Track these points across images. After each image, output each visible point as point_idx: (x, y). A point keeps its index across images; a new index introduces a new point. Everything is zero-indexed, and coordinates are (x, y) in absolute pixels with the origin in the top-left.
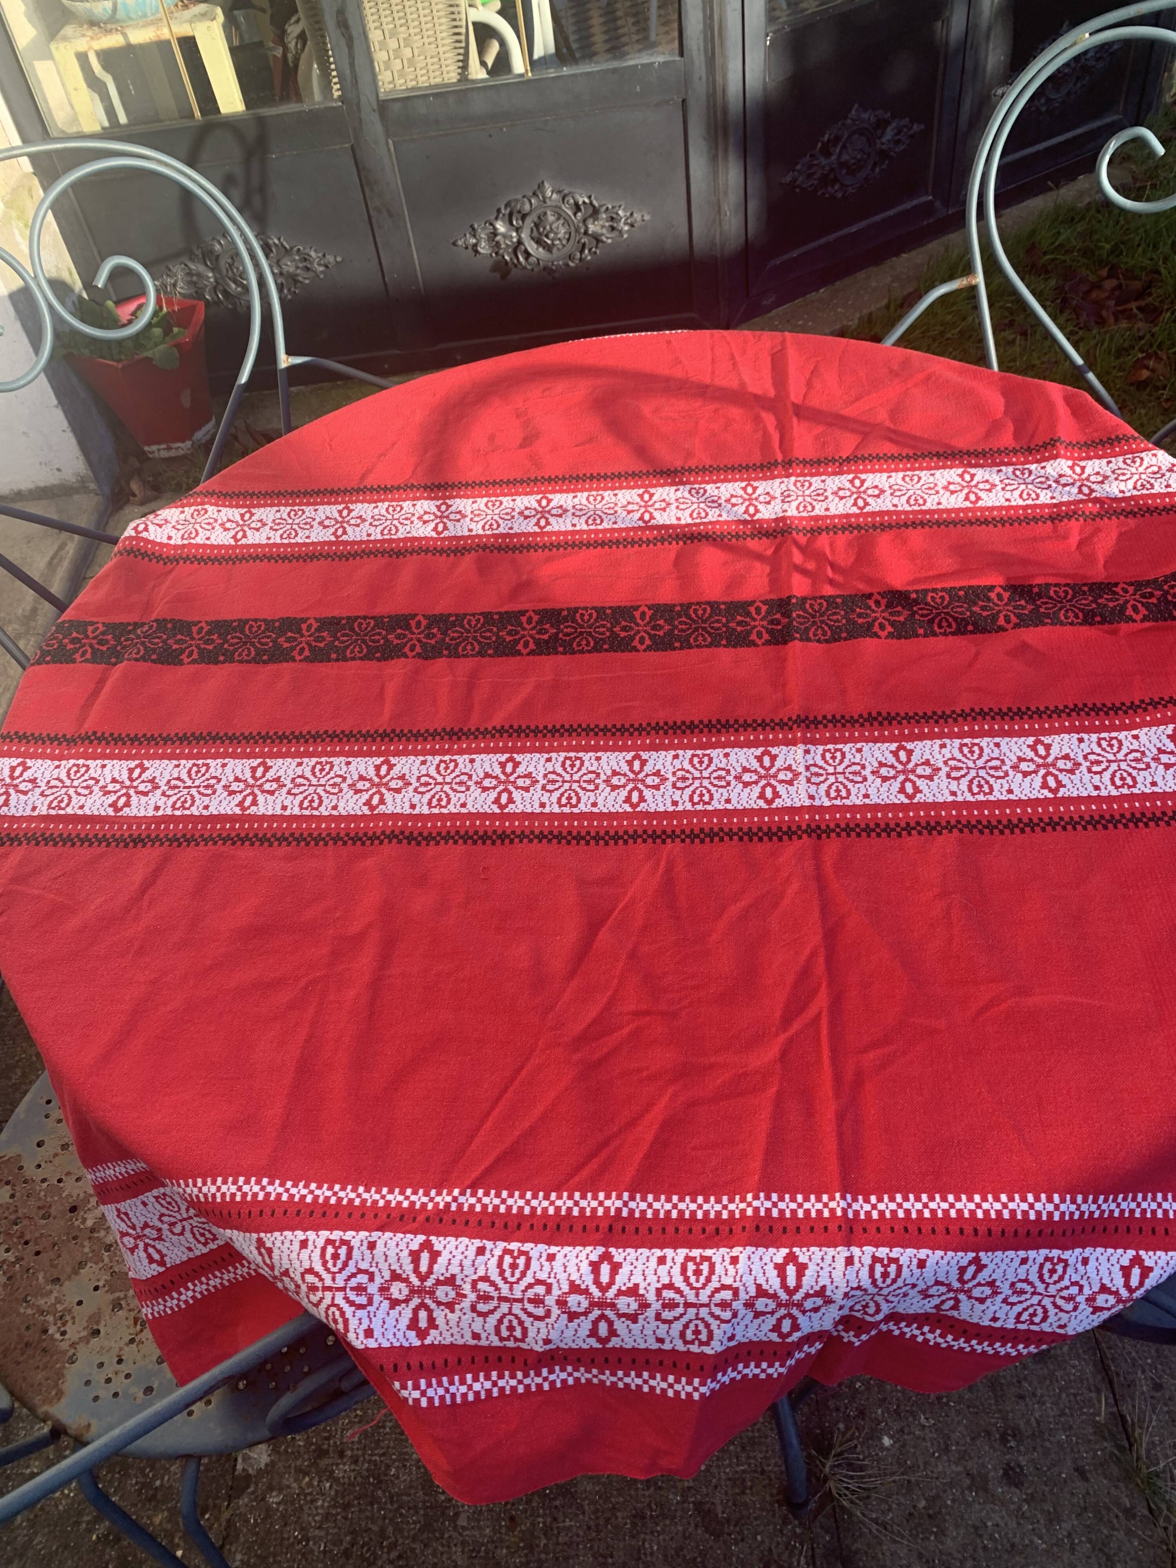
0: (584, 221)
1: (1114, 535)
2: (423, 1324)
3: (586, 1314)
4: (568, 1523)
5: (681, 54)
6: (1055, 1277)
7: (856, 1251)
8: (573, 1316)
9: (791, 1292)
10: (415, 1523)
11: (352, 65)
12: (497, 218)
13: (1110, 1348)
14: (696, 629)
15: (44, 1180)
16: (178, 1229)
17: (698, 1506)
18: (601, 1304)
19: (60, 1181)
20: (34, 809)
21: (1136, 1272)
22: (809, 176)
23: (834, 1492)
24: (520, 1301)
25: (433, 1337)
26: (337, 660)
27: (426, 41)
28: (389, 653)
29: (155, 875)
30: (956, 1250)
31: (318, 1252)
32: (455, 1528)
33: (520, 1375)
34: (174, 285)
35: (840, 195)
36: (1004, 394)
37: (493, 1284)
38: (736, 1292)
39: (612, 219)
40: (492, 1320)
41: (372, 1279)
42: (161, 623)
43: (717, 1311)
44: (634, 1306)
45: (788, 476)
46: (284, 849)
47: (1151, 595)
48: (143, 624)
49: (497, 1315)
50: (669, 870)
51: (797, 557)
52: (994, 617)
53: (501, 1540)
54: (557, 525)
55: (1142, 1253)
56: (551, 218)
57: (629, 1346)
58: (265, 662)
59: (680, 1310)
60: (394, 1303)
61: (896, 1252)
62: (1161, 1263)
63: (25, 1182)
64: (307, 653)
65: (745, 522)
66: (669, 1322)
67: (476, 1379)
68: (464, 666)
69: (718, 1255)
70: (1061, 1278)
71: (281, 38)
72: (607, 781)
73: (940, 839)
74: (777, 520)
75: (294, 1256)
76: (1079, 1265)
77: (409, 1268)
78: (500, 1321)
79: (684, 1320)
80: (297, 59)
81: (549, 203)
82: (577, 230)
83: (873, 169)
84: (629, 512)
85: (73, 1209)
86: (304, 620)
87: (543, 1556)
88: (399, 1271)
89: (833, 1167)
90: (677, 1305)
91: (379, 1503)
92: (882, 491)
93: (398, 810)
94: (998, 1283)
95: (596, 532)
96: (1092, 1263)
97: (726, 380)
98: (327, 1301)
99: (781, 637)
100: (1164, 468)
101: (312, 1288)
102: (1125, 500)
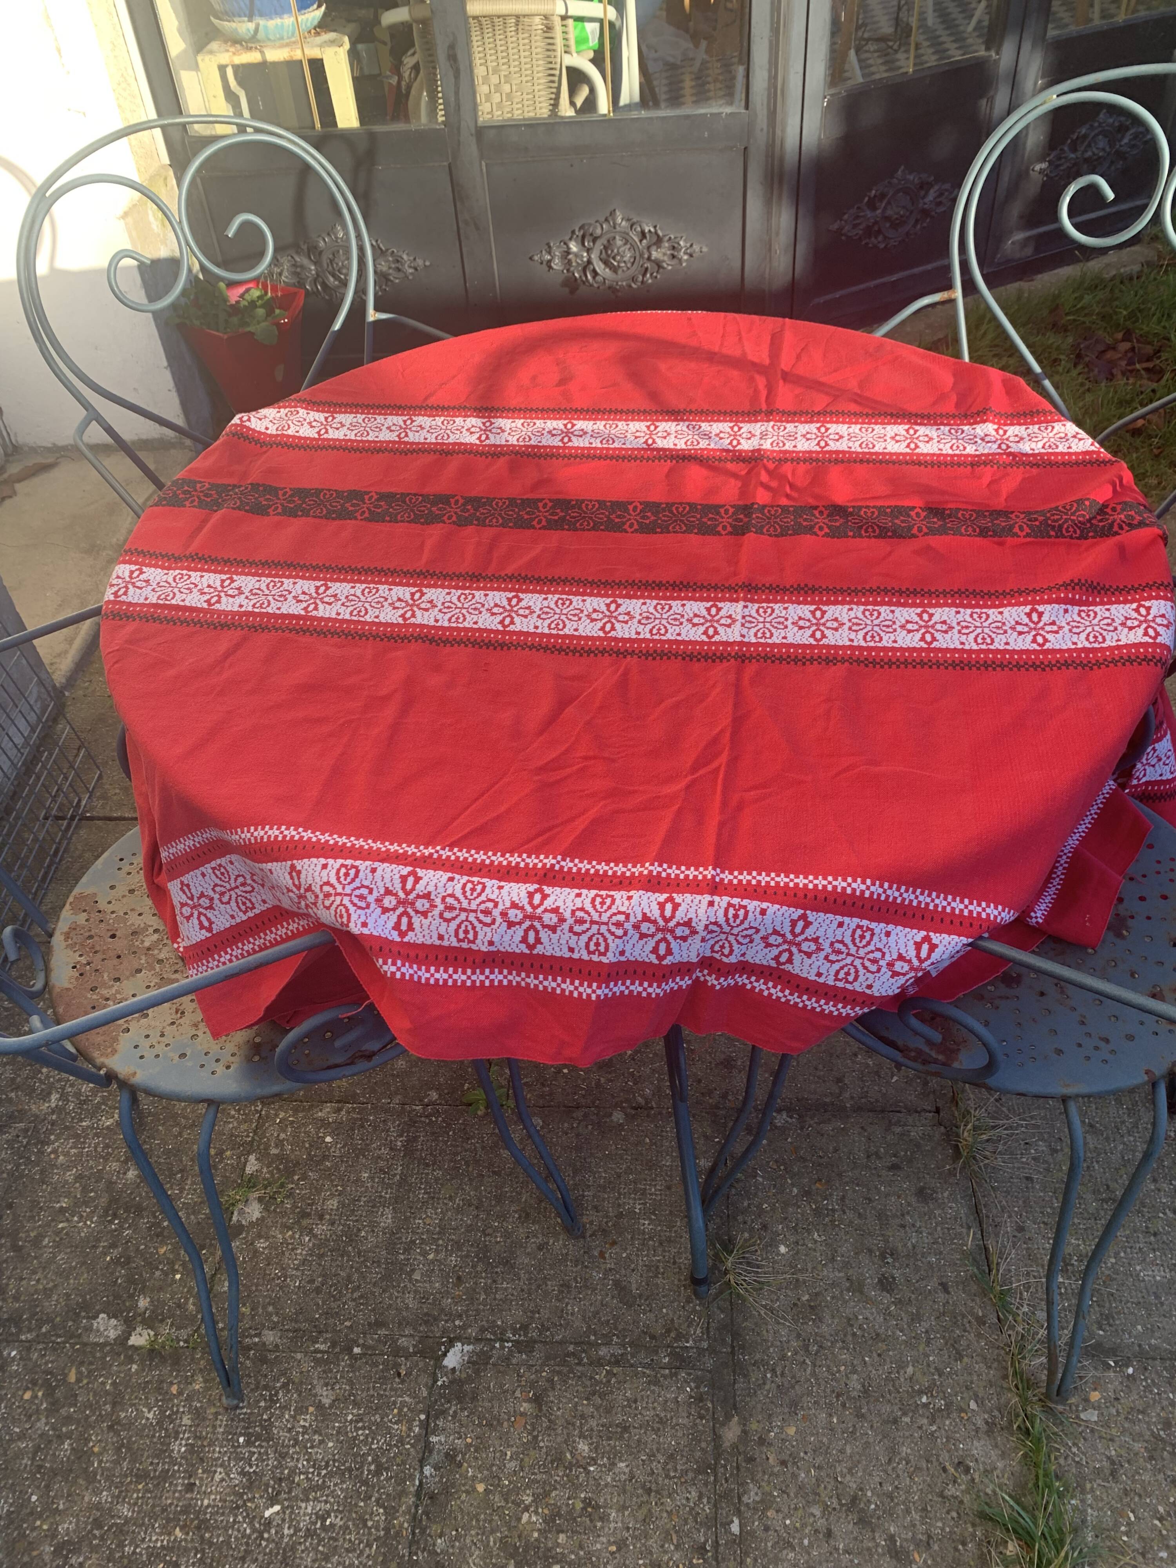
0: (649, 248)
1: (1019, 479)
2: (404, 927)
3: (520, 923)
4: (505, 1285)
5: (747, 107)
6: (864, 942)
7: (717, 899)
8: (511, 924)
10: (377, 1273)
11: (457, 93)
12: (571, 239)
14: (676, 521)
15: (113, 912)
16: (225, 899)
17: (617, 1283)
18: (532, 917)
19: (126, 914)
20: (146, 599)
21: (925, 947)
22: (855, 226)
23: (732, 1281)
24: (475, 911)
25: (410, 937)
26: (390, 521)
27: (524, 79)
28: (431, 520)
29: (237, 646)
30: (789, 906)
31: (334, 871)
32: (410, 1280)
33: (469, 972)
34: (280, 274)
35: (882, 246)
37: (457, 899)
38: (628, 916)
39: (674, 248)
40: (453, 925)
41: (371, 891)
42: (255, 486)
43: (613, 929)
44: (555, 920)
45: (768, 421)
46: (336, 639)
47: (1036, 520)
48: (240, 486)
49: (457, 921)
50: (625, 674)
51: (764, 477)
52: (910, 528)
53: (448, 1292)
54: (577, 442)
55: (931, 934)
56: (619, 242)
57: (548, 954)
58: (334, 519)
59: (587, 925)
60: (385, 910)
61: (745, 902)
62: (945, 942)
63: (100, 912)
64: (367, 515)
65: (728, 451)
66: (578, 934)
67: (437, 971)
68: (488, 533)
69: (617, 895)
70: (868, 943)
71: (397, 69)
72: (588, 616)
73: (834, 668)
74: (753, 451)
75: (317, 874)
76: (883, 935)
77: (398, 886)
78: (459, 926)
79: (589, 934)
80: (409, 87)
81: (618, 229)
82: (641, 255)
83: (914, 226)
84: (636, 437)
85: (134, 933)
86: (367, 493)
87: (481, 1307)
88: (391, 888)
89: (710, 852)
90: (585, 922)
92: (841, 437)
93: (426, 622)
94: (821, 941)
95: (608, 449)
96: (893, 937)
97: (731, 349)
98: (338, 902)
99: (739, 531)
100: (1070, 435)
101: (327, 895)
102: (1033, 455)
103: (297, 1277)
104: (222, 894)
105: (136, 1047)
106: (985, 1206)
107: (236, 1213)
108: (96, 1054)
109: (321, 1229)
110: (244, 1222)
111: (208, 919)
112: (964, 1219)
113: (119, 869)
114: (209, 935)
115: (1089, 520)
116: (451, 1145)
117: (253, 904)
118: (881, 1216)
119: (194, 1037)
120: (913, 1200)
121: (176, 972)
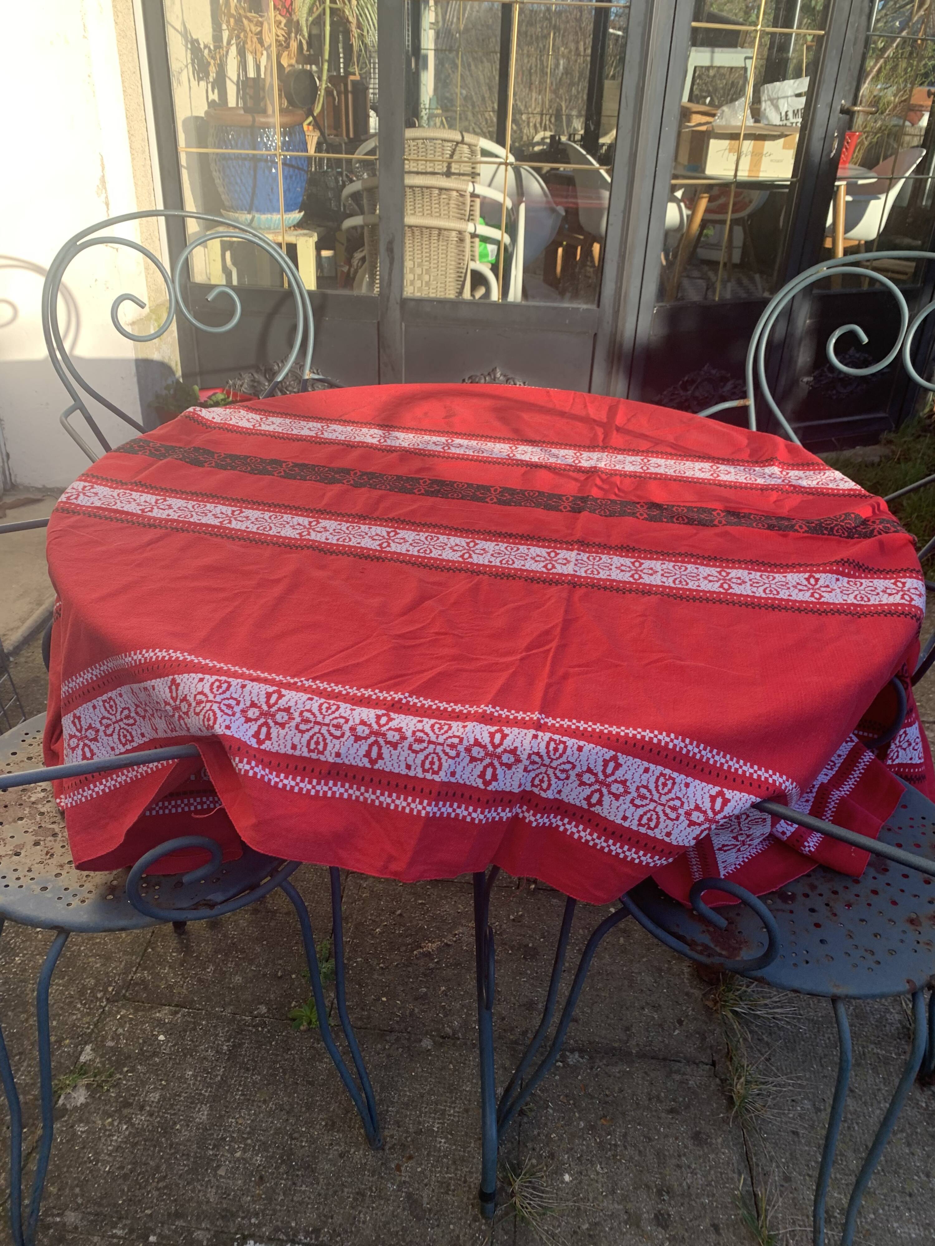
1: (798, 501)
2: (262, 736)
3: (366, 738)
4: (304, 1188)
5: (598, 306)
6: (666, 790)
7: (541, 734)
8: (358, 739)
9: (495, 747)
10: (185, 1165)
11: (390, 274)
13: (754, 1146)
14: (527, 500)
16: (109, 732)
17: (409, 1196)
18: (377, 734)
20: (92, 503)
21: (719, 801)
23: (518, 1203)
24: (328, 725)
25: (267, 746)
26: (300, 480)
27: (440, 273)
28: (332, 482)
29: (160, 539)
30: (603, 747)
31: (209, 684)
32: (215, 1176)
33: (315, 782)
34: (241, 386)
36: (748, 439)
37: (313, 714)
38: (461, 740)
40: (307, 736)
41: (238, 703)
42: (196, 449)
43: (448, 750)
44: (397, 737)
45: (604, 452)
46: (242, 542)
47: (812, 523)
48: (185, 448)
49: (311, 733)
50: (477, 585)
51: (598, 482)
52: (712, 521)
53: (248, 1190)
54: (454, 450)
55: (724, 790)
57: (387, 770)
58: (255, 474)
59: (425, 745)
60: (248, 720)
61: (565, 739)
62: (736, 798)
64: (282, 474)
65: (571, 466)
66: (416, 752)
67: (286, 777)
68: (378, 493)
69: (455, 724)
70: (670, 791)
71: (349, 262)
72: (451, 548)
73: (649, 597)
74: (591, 468)
75: (193, 686)
76: (682, 785)
77: (263, 699)
78: (312, 737)
80: (356, 272)
84: (501, 452)
86: (285, 462)
87: (278, 1207)
88: (256, 702)
89: (538, 702)
90: (424, 741)
91: (160, 1147)
92: (660, 466)
93: (318, 539)
94: (628, 784)
95: (478, 456)
96: (691, 789)
97: (578, 410)
98: (208, 707)
99: (577, 510)
100: (837, 479)
101: (199, 703)
102: (809, 488)
103: (108, 1162)
104: (107, 726)
105: (4, 877)
106: (755, 1155)
107: (62, 1097)
109: (139, 1119)
110: (68, 1106)
111: (91, 751)
112: (735, 1165)
113: (23, 741)
114: (89, 765)
115: (855, 528)
116: (272, 1054)
117: (132, 737)
118: (659, 1154)
119: (58, 875)
120: (690, 1143)
121: (54, 823)
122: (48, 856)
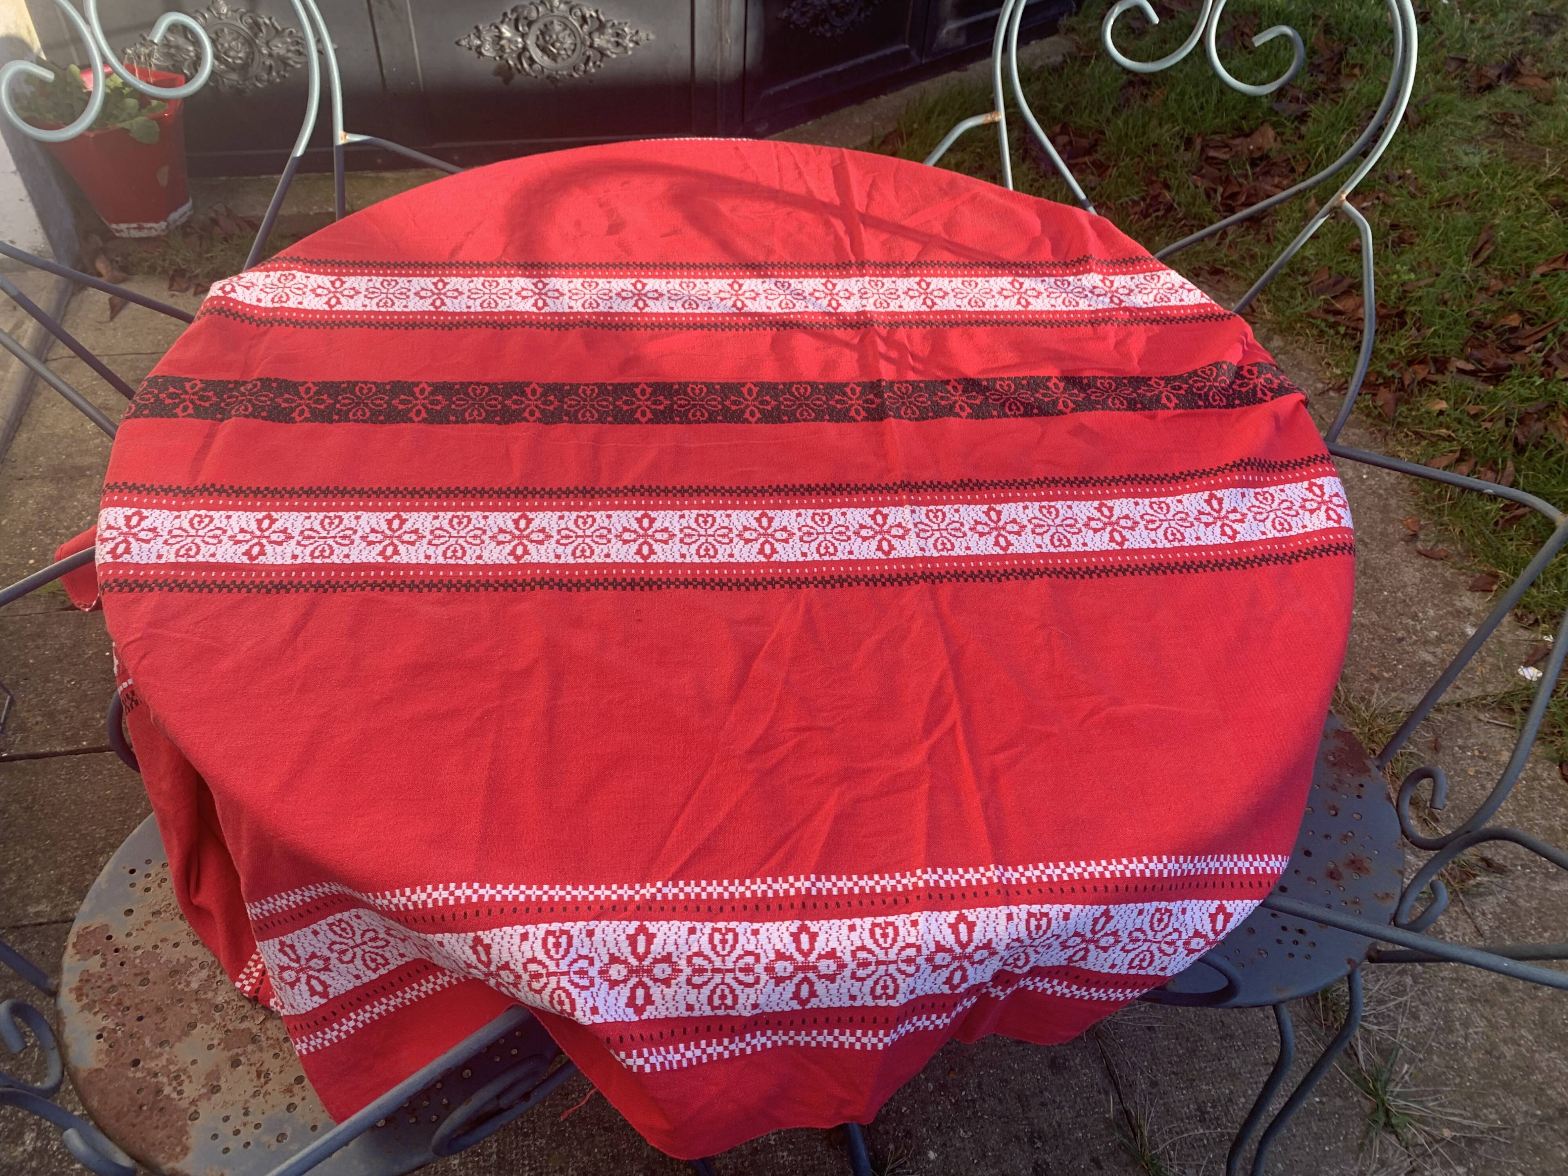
0: (590, 34)
1: (1144, 338)
2: (640, 1001)
3: (790, 978)
6: (1162, 925)
7: (1014, 909)
8: (779, 981)
9: (963, 946)
12: (502, 22)
13: (1114, 1055)
14: (800, 405)
15: (137, 948)
16: (347, 957)
18: (805, 968)
19: (156, 947)
20: (160, 557)
21: (1221, 918)
22: (803, 14)
24: (732, 971)
25: (650, 1013)
26: (457, 422)
28: (509, 417)
29: (307, 616)
30: (1092, 904)
31: (539, 942)
33: (726, 1041)
35: (829, 35)
36: (1039, 216)
37: (706, 958)
38: (919, 949)
39: (618, 35)
40: (706, 991)
41: (592, 962)
42: (266, 383)
43: (903, 967)
44: (834, 967)
45: (863, 276)
46: (435, 595)
47: (1180, 388)
48: (244, 383)
49: (711, 986)
50: (808, 611)
51: (882, 347)
52: (1055, 403)
54: (655, 307)
55: (1225, 902)
56: (558, 27)
57: (824, 1006)
58: (382, 422)
60: (613, 984)
61: (1046, 908)
62: (1239, 909)
63: (117, 951)
64: (424, 415)
65: (829, 314)
66: (862, 980)
67: (687, 1048)
68: (586, 431)
69: (899, 920)
70: (1167, 926)
72: (740, 536)
73: (1034, 582)
74: (858, 314)
75: (515, 948)
76: (1179, 914)
77: (627, 950)
78: (713, 992)
79: (874, 977)
81: (556, 12)
82: (583, 42)
83: (859, 15)
84: (722, 299)
85: (174, 972)
86: (417, 384)
88: (617, 954)
89: (984, 844)
90: (870, 964)
92: (946, 294)
93: (544, 560)
94: (1119, 933)
95: (694, 315)
96: (1189, 913)
97: (794, 187)
98: (552, 984)
99: (877, 414)
100: (1177, 286)
101: (536, 976)
102: (1148, 309)
104: (342, 952)
105: (215, 1137)
106: (1117, 1065)
108: (160, 1158)
111: (322, 983)
112: (1100, 1084)
113: (132, 885)
114: (323, 1001)
115: (1230, 386)
117: (386, 959)
119: (291, 1107)
121: (244, 1018)
122: (262, 1080)
